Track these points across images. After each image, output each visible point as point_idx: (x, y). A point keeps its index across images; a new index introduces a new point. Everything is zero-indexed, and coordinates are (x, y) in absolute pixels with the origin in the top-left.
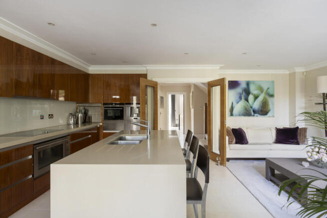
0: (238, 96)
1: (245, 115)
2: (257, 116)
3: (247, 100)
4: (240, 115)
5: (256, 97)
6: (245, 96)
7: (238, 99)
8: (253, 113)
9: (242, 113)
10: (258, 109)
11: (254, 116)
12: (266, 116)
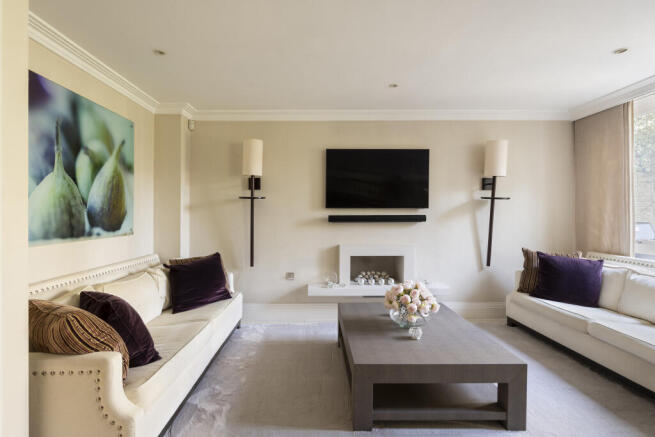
0: (41, 150)
1: (63, 237)
2: (98, 235)
3: (71, 171)
4: (46, 236)
5: (97, 166)
6: (65, 154)
7: (43, 165)
8: (87, 226)
9: (54, 226)
10: (102, 209)
11: (90, 234)
12: (117, 232)
